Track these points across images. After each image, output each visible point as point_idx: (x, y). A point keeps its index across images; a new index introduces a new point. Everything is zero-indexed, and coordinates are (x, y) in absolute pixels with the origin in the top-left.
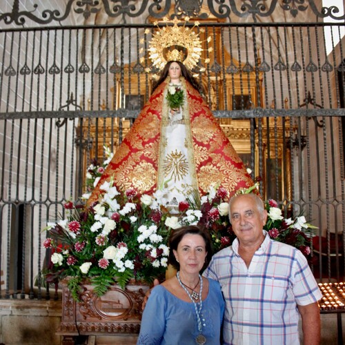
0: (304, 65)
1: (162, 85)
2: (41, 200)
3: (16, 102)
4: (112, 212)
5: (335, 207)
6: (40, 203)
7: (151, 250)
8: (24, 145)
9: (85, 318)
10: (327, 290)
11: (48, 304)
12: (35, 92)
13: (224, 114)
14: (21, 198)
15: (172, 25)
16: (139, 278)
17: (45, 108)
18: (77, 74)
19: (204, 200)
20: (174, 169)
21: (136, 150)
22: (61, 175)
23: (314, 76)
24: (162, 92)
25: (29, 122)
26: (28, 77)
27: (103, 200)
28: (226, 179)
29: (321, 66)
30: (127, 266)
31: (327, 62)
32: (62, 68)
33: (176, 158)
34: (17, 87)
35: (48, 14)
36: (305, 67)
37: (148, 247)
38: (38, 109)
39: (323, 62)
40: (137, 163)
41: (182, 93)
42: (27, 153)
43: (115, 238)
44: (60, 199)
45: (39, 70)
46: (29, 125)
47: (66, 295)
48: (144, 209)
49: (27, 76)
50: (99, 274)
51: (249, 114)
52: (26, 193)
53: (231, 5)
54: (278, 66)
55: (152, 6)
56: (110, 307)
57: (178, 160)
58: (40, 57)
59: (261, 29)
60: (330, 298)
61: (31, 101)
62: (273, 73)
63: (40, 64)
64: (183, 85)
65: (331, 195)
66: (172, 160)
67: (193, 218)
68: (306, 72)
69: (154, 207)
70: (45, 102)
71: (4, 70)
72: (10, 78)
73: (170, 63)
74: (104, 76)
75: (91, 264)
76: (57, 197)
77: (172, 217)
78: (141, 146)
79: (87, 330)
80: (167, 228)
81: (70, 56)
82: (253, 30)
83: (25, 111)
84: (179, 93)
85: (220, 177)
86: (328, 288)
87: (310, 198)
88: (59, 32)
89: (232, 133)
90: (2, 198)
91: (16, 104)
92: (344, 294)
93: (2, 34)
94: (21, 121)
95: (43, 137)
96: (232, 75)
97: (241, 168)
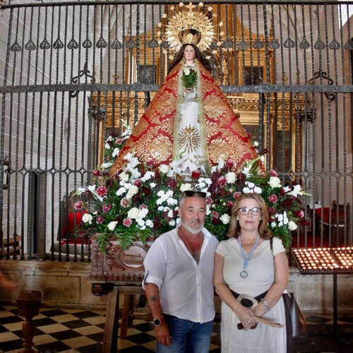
0: (312, 43)
1: (177, 66)
2: (61, 168)
3: (36, 76)
4: (135, 179)
5: (337, 179)
6: (60, 171)
7: (168, 211)
8: (44, 117)
9: (111, 269)
10: (325, 254)
11: (68, 265)
12: (54, 67)
13: (235, 89)
14: (43, 168)
15: (188, 10)
16: (157, 235)
17: (64, 82)
18: (94, 49)
19: (214, 169)
20: (187, 142)
21: (154, 125)
22: (80, 147)
23: (322, 54)
24: (177, 72)
25: (49, 94)
26: (48, 51)
27: (126, 169)
28: (234, 152)
29: (329, 45)
30: (147, 225)
31: (334, 40)
32: (80, 42)
33: (190, 132)
34: (37, 61)
36: (314, 44)
37: (166, 209)
38: (57, 82)
39: (330, 40)
40: (156, 137)
41: (196, 73)
42: (48, 124)
43: (137, 201)
44: (78, 169)
45: (58, 44)
46: (49, 98)
47: (95, 249)
48: (162, 176)
49: (46, 50)
50: (123, 232)
51: (258, 89)
52: (46, 162)
54: (287, 44)
56: (133, 259)
57: (191, 134)
59: (272, 7)
60: (327, 261)
61: (50, 77)
62: (282, 50)
63: (59, 38)
64: (196, 67)
65: (334, 168)
66: (186, 134)
67: (204, 184)
68: (314, 49)
69: (171, 175)
70: (64, 76)
71: (25, 44)
72: (30, 52)
73: (185, 46)
74: (119, 51)
75: (117, 222)
76: (76, 166)
77: (186, 184)
78: (158, 122)
79: (112, 279)
81: (87, 30)
82: (264, 8)
83: (45, 84)
84: (193, 74)
85: (228, 150)
86: (326, 252)
87: (314, 170)
88: (78, 7)
89: (244, 105)
90: (24, 167)
91: (36, 78)
92: (340, 258)
93: (22, 9)
94: (41, 93)
95: (63, 109)
96: (243, 51)
97: (247, 142)
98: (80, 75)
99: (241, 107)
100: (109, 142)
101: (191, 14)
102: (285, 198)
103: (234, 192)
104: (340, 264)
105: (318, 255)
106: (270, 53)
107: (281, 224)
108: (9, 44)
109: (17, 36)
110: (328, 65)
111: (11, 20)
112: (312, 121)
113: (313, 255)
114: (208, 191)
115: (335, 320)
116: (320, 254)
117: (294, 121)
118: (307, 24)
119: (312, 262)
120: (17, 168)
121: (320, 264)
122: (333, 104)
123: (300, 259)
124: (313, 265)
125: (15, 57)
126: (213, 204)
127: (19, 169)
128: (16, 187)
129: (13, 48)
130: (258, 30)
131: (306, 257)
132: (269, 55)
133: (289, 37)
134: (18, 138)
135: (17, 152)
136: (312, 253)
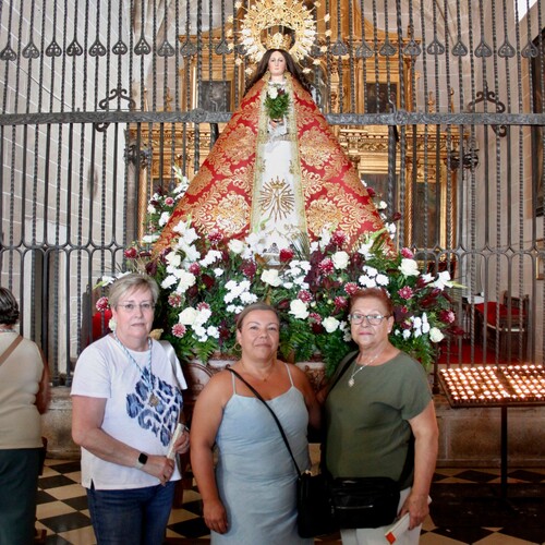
0: (471, 47)
1: (258, 84)
2: (80, 243)
3: (40, 98)
4: (190, 262)
5: (509, 259)
6: (79, 248)
8: (53, 162)
10: (489, 376)
12: (69, 84)
13: (350, 119)
14: (52, 241)
16: (225, 350)
17: (85, 108)
18: (131, 57)
19: (314, 247)
20: (273, 203)
21: (222, 177)
22: (109, 207)
23: (487, 64)
24: (258, 94)
25: (61, 128)
27: (176, 247)
28: (346, 219)
29: (497, 49)
30: (210, 334)
31: (506, 43)
32: (108, 46)
33: (277, 189)
34: (41, 75)
36: (474, 49)
37: (238, 310)
38: (73, 108)
39: (500, 43)
40: (224, 195)
41: (286, 96)
42: (59, 175)
43: (195, 297)
44: (107, 243)
45: (74, 49)
46: (60, 133)
48: (232, 258)
49: (56, 58)
51: (387, 120)
52: (57, 234)
54: (433, 48)
57: (280, 191)
58: (75, 30)
60: (492, 387)
61: (63, 96)
62: (424, 58)
63: (75, 40)
64: (288, 85)
65: (504, 241)
66: (271, 190)
67: (299, 270)
68: (475, 58)
69: (246, 256)
70: (85, 98)
71: (22, 49)
72: (30, 61)
74: (171, 59)
75: (162, 331)
76: (103, 239)
77: (271, 270)
78: (228, 172)
80: (264, 284)
81: (120, 28)
83: (54, 111)
84: (282, 97)
85: (337, 216)
86: (491, 373)
87: (473, 245)
89: (365, 143)
90: (22, 242)
91: (40, 101)
92: (512, 382)
94: (49, 126)
95: (82, 150)
96: (364, 60)
97: (367, 203)
98: (110, 95)
99: (362, 147)
100: (155, 203)
101: (279, 2)
102: (425, 292)
103: (345, 282)
104: (511, 391)
105: (479, 378)
106: (407, 61)
107: (418, 333)
109: (9, 36)
110: (496, 82)
112: (471, 168)
113: (471, 378)
114: (305, 281)
115: (504, 476)
116: (481, 376)
117: (444, 168)
118: (464, 18)
119: (468, 388)
120: (11, 242)
121: (482, 391)
122: (503, 141)
123: (450, 383)
124: (471, 392)
125: (7, 68)
126: (312, 301)
127: (15, 244)
128: (11, 272)
129: (5, 55)
130: (387, 27)
131: (460, 381)
132: (405, 66)
133: (435, 37)
134: (12, 195)
135: (12, 218)
136: (469, 374)
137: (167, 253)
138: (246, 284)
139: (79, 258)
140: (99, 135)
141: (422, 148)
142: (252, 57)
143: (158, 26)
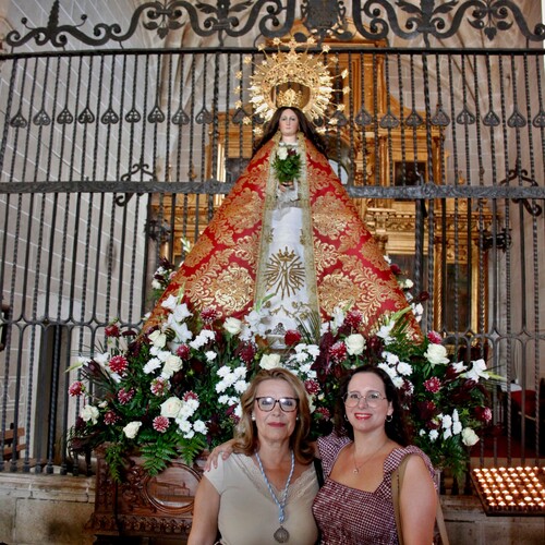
0: (504, 117)
1: (268, 145)
2: (82, 319)
3: (49, 162)
4: (179, 343)
6: (82, 324)
8: (59, 230)
10: (529, 477)
11: (88, 483)
13: (375, 191)
14: (53, 316)
15: (287, 51)
17: (94, 177)
18: (144, 125)
19: (324, 328)
20: (281, 278)
21: (223, 247)
22: (127, 283)
23: (521, 134)
24: (267, 155)
25: (68, 197)
26: (70, 128)
28: (364, 296)
29: (532, 119)
30: (197, 429)
31: (541, 112)
32: (121, 114)
33: (285, 261)
34: (51, 139)
35: (103, 31)
36: (507, 119)
37: (232, 401)
38: (82, 177)
39: (535, 113)
40: (224, 268)
42: (64, 246)
43: (180, 385)
44: (112, 320)
45: (86, 116)
46: (68, 202)
47: (102, 471)
48: (228, 339)
49: (67, 125)
50: (154, 441)
51: (413, 192)
52: (59, 308)
53: (389, 19)
54: (463, 118)
55: (265, 19)
56: (171, 492)
58: (88, 97)
59: (437, 58)
60: (534, 492)
62: (454, 128)
63: (88, 107)
64: (301, 147)
65: (542, 326)
66: (278, 263)
67: (306, 356)
68: (507, 128)
69: (245, 337)
71: (33, 115)
72: (41, 128)
73: (281, 110)
75: (141, 424)
77: (272, 355)
78: (230, 241)
79: (133, 527)
81: (134, 95)
82: (424, 60)
83: (62, 180)
85: (353, 293)
86: (532, 474)
87: (508, 329)
88: (119, 58)
89: (393, 223)
90: (22, 316)
93: (32, 61)
94: (56, 195)
95: (89, 221)
96: (389, 129)
97: (388, 279)
98: (133, 170)
99: (390, 226)
100: (159, 277)
101: (292, 57)
102: (456, 384)
105: (517, 480)
106: (436, 139)
107: (447, 434)
108: (8, 115)
109: (21, 103)
110: (531, 154)
111: (13, 77)
112: (504, 248)
113: (509, 480)
114: (312, 369)
116: (520, 478)
117: (475, 249)
118: (496, 96)
119: (506, 492)
121: (521, 497)
123: (485, 486)
124: (509, 498)
125: (17, 136)
126: (319, 393)
129: (16, 122)
130: (413, 105)
131: (496, 483)
132: (434, 144)
133: (465, 106)
134: (15, 267)
135: (13, 290)
136: (506, 475)
137: (151, 332)
138: (242, 370)
139: (81, 335)
140: (119, 210)
141: (452, 227)
142: (261, 116)
143: (184, 103)
